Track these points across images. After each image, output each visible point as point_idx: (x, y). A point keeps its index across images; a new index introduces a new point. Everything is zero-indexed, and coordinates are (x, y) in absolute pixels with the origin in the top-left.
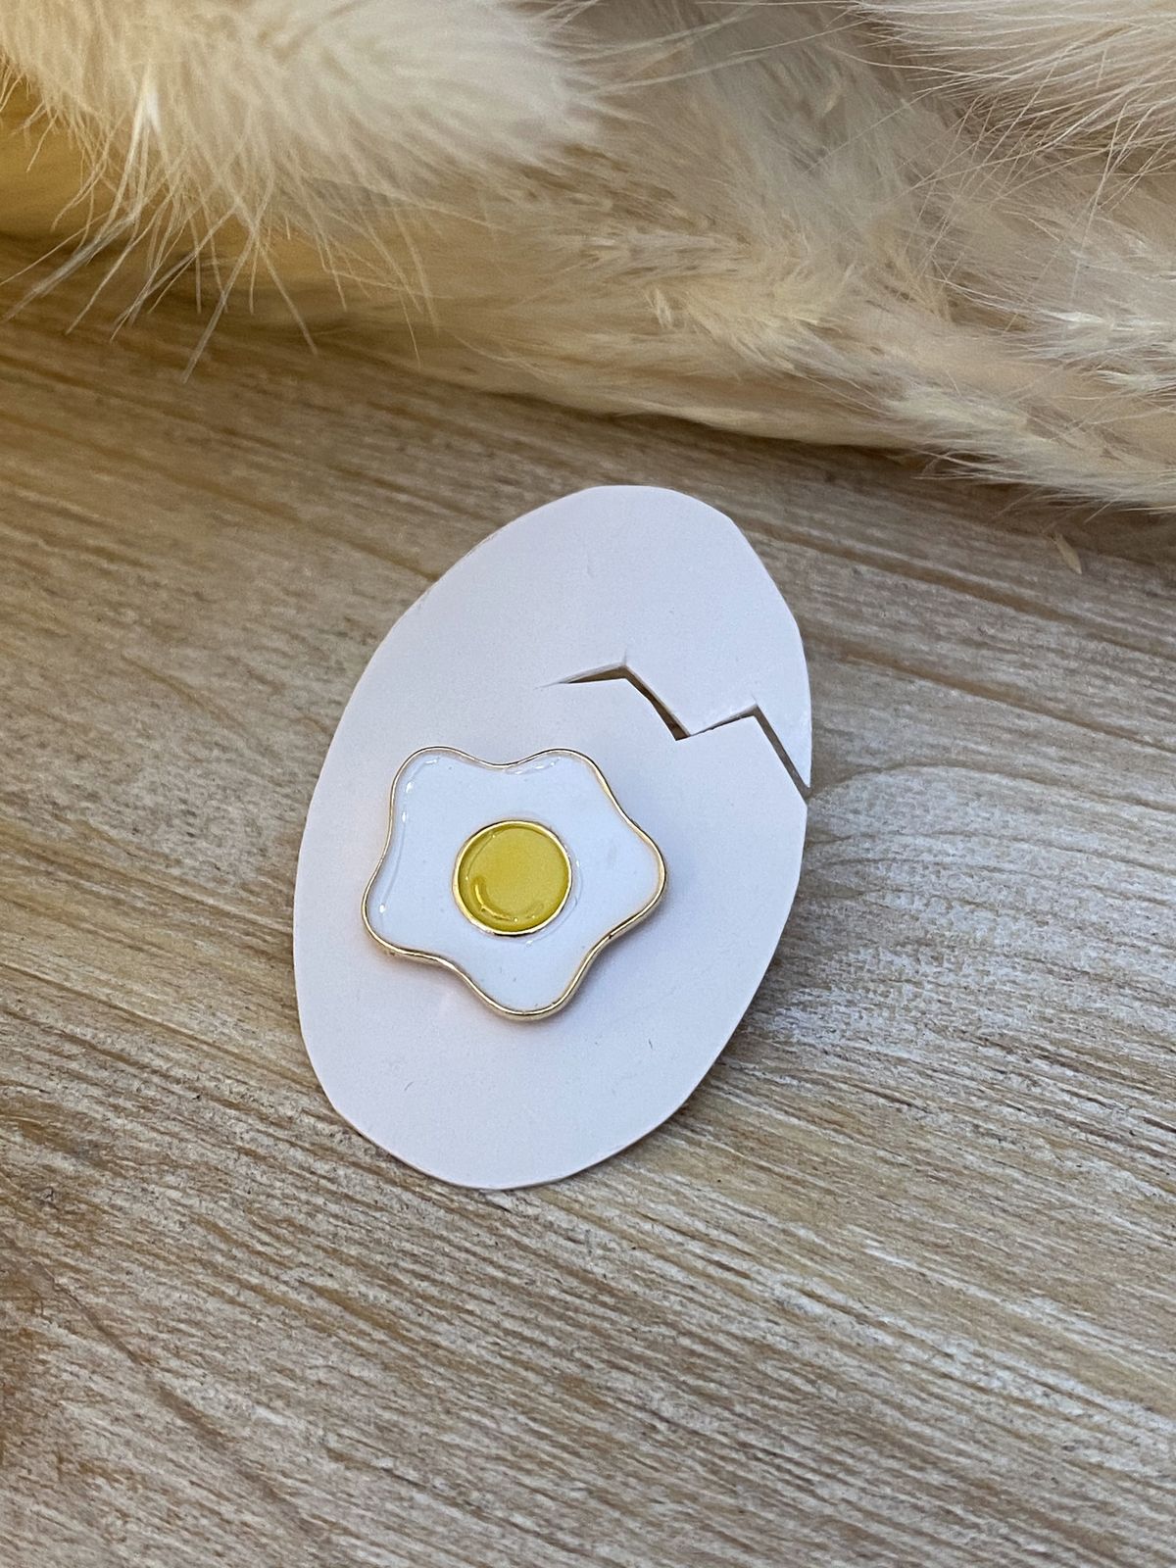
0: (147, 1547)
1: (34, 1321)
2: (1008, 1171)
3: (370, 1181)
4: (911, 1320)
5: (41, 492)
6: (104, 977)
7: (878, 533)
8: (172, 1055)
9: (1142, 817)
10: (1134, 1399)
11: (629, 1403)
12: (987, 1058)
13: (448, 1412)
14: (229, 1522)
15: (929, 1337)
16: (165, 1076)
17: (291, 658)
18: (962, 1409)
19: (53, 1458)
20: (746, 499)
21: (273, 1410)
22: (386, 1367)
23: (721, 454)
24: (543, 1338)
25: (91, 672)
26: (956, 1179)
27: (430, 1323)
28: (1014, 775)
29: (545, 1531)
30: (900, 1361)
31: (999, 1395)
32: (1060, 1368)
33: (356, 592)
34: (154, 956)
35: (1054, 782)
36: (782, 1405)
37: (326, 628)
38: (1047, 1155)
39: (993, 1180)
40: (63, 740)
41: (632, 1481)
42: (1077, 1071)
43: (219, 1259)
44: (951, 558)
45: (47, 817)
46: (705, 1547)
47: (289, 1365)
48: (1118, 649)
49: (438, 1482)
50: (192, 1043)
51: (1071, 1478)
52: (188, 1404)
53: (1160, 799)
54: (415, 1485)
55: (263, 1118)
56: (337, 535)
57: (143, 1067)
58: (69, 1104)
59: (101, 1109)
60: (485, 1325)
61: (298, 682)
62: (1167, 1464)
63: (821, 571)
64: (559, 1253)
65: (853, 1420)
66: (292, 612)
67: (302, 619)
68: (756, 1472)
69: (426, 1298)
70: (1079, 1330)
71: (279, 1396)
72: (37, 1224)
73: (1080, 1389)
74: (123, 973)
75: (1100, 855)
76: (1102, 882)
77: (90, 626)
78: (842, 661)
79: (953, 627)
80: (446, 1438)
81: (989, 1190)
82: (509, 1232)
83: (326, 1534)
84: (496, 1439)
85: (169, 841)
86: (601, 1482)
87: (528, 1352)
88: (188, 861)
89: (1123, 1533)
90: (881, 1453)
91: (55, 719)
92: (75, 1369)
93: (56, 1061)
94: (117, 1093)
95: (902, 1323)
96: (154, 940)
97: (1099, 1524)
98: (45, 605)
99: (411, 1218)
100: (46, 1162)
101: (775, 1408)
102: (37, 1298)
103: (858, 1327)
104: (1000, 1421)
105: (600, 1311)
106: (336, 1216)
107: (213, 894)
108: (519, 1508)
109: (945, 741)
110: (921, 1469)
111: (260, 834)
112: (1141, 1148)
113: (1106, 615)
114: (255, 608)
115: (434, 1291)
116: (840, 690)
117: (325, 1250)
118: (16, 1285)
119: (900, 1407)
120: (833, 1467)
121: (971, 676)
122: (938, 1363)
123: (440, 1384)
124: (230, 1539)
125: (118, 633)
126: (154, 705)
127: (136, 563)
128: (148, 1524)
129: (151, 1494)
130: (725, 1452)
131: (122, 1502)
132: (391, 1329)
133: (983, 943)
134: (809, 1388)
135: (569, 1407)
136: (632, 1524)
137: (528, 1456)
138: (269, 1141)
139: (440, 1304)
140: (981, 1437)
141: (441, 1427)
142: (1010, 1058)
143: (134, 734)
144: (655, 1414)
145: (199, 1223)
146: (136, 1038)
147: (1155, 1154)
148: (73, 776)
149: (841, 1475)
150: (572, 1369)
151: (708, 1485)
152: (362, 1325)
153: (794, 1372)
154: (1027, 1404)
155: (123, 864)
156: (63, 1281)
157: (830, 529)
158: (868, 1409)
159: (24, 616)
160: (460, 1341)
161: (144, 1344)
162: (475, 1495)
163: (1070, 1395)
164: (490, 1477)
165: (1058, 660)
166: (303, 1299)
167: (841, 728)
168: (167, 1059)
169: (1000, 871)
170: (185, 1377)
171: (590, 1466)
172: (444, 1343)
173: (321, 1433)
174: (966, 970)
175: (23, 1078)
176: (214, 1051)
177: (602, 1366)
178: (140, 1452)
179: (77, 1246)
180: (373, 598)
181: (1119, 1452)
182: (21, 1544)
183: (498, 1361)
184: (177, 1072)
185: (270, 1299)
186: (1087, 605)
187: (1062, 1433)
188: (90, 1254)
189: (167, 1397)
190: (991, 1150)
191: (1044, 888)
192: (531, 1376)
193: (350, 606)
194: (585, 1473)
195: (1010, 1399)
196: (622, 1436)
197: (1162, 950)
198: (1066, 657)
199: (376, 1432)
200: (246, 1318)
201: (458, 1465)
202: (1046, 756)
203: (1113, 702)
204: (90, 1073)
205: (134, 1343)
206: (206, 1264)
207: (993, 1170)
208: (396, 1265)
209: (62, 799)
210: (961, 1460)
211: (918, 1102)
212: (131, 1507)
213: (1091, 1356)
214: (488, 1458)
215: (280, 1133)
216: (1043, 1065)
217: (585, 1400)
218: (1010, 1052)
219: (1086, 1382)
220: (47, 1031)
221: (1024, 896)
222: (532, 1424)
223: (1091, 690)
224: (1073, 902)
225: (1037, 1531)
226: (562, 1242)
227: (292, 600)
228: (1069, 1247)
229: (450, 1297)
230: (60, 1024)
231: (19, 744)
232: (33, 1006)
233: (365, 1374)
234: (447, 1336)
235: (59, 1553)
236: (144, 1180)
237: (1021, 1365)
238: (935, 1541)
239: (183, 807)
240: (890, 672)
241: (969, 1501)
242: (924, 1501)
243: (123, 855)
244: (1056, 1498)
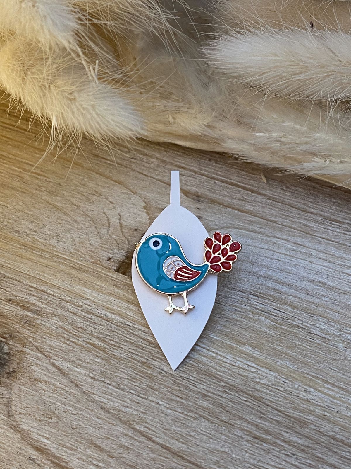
0: (50, 397)
1: (24, 348)
2: (242, 319)
3: (100, 319)
4: (219, 351)
5: (22, 158)
6: (39, 273)
7: (220, 173)
8: (55, 291)
9: (277, 241)
10: (267, 368)
11: (156, 367)
12: (239, 294)
13: (116, 369)
14: (68, 392)
15: (223, 354)
16: (53, 295)
17: (82, 200)
18: (229, 370)
19: (28, 378)
20: (190, 164)
21: (77, 368)
22: (103, 359)
23: (185, 153)
24: (138, 353)
25: (35, 202)
26: (231, 321)
27: (113, 350)
28: (249, 231)
29: (137, 394)
30: (217, 359)
31: (238, 367)
32: (251, 361)
33: (97, 185)
34: (49, 268)
35: (258, 233)
36: (190, 368)
37: (90, 193)
38: (251, 316)
39: (239, 321)
40: (28, 218)
41: (157, 384)
42: (259, 297)
43: (65, 336)
44: (237, 180)
45: (25, 236)
46: (172, 398)
47: (81, 358)
48: (274, 202)
49: (114, 383)
50: (59, 288)
51: (252, 385)
52: (58, 367)
53: (281, 237)
54: (109, 384)
55: (75, 305)
56: (93, 171)
57: (48, 293)
58: (31, 301)
59: (38, 303)
60: (125, 351)
61: (83, 206)
62: (273, 382)
63: (206, 182)
64: (142, 335)
65: (205, 372)
66: (82, 189)
67: (85, 191)
68: (183, 382)
69: (112, 345)
70: (256, 353)
71: (79, 365)
72: (24, 327)
73: (255, 366)
74: (43, 272)
75: (267, 249)
76: (267, 256)
77: (34, 191)
78: (211, 203)
79: (236, 196)
80: (116, 374)
81: (238, 323)
82: (131, 331)
83: (89, 395)
84: (127, 375)
85: (53, 242)
86: (150, 384)
87: (134, 356)
88: (58, 247)
89: (263, 396)
90: (211, 379)
91: (26, 213)
92: (33, 359)
93: (28, 292)
94: (42, 299)
95: (217, 351)
96: (50, 265)
97: (258, 394)
98: (23, 186)
99: (109, 327)
100: (26, 314)
101: (188, 369)
102: (24, 343)
103: (207, 352)
104: (238, 372)
105: (151, 348)
106: (92, 327)
107: (64, 255)
108: (132, 389)
109: (233, 223)
110: (220, 382)
111: (74, 241)
112: (272, 315)
113: (272, 194)
114: (73, 188)
115: (113, 343)
116: (209, 210)
117: (89, 334)
118: (19, 341)
119: (216, 369)
120: (201, 381)
121: (240, 208)
122: (225, 360)
123: (115, 363)
124: (68, 395)
125: (41, 193)
126: (49, 210)
127: (44, 176)
128: (50, 392)
129: (51, 386)
130: (177, 378)
131: (44, 387)
132: (104, 351)
133: (240, 269)
134: (196, 365)
135: (143, 368)
136: (156, 393)
137: (134, 378)
138: (77, 310)
139: (115, 346)
140: (233, 376)
141: (115, 372)
142: (244, 294)
143: (45, 217)
144: (162, 370)
145: (61, 328)
146: (46, 287)
147: (275, 316)
148: (31, 227)
149: (203, 383)
150: (144, 360)
151: (173, 384)
152: (97, 350)
153: (193, 361)
154: (244, 369)
155: (42, 247)
156: (30, 340)
157: (209, 172)
158: (209, 369)
159: (18, 188)
160: (119, 354)
161: (49, 354)
162: (122, 386)
163: (253, 367)
164: (125, 383)
165: (260, 204)
166: (84, 344)
167: (210, 219)
168: (53, 292)
169: (244, 253)
170: (58, 361)
171: (147, 380)
172: (116, 354)
173: (88, 373)
174: (235, 275)
175: (20, 295)
176: (64, 290)
177: (150, 360)
178: (48, 377)
179: (33, 332)
180: (101, 186)
181: (263, 379)
182: (22, 396)
183: (128, 358)
184: (56, 294)
185: (77, 345)
186: (268, 192)
187: (251, 375)
188: (36, 334)
189: (54, 365)
190: (239, 314)
191: (254, 257)
192: (135, 361)
193: (96, 188)
194: (146, 382)
195: (240, 367)
196: (154, 374)
197: (279, 271)
198: (262, 204)
199: (101, 373)
200: (72, 348)
201: (118, 380)
202: (256, 227)
203: (272, 214)
204: (36, 294)
205: (46, 353)
206: (63, 337)
207: (239, 319)
208: (105, 338)
209: (28, 232)
210: (229, 380)
211: (223, 304)
212: (46, 389)
213: (258, 359)
214: (125, 379)
215: (79, 308)
216: (251, 296)
217: (147, 367)
218: (244, 293)
219: (257, 364)
220: (26, 285)
221: (249, 258)
222: (136, 372)
223: (267, 212)
224: (260, 260)
225: (244, 396)
226: (142, 333)
227: (82, 186)
228: (254, 335)
229: (117, 344)
230: (29, 283)
231: (18, 219)
232: (23, 279)
233: (98, 361)
234: (116, 353)
235: (30, 398)
236: (48, 318)
237: (243, 360)
238: (222, 397)
239: (56, 234)
240: (222, 206)
241: (230, 389)
242: (220, 389)
243: (42, 245)
244: (249, 389)
